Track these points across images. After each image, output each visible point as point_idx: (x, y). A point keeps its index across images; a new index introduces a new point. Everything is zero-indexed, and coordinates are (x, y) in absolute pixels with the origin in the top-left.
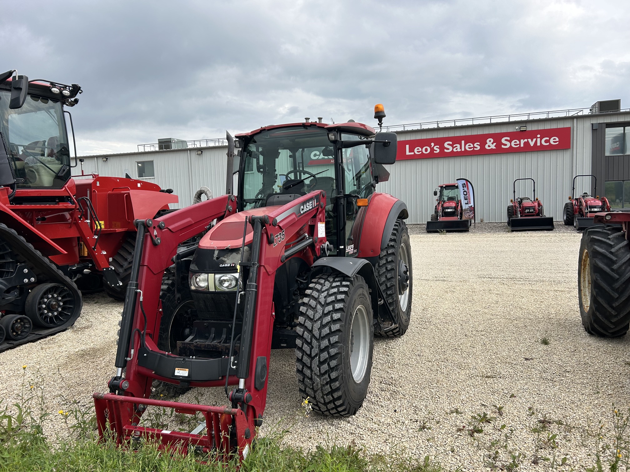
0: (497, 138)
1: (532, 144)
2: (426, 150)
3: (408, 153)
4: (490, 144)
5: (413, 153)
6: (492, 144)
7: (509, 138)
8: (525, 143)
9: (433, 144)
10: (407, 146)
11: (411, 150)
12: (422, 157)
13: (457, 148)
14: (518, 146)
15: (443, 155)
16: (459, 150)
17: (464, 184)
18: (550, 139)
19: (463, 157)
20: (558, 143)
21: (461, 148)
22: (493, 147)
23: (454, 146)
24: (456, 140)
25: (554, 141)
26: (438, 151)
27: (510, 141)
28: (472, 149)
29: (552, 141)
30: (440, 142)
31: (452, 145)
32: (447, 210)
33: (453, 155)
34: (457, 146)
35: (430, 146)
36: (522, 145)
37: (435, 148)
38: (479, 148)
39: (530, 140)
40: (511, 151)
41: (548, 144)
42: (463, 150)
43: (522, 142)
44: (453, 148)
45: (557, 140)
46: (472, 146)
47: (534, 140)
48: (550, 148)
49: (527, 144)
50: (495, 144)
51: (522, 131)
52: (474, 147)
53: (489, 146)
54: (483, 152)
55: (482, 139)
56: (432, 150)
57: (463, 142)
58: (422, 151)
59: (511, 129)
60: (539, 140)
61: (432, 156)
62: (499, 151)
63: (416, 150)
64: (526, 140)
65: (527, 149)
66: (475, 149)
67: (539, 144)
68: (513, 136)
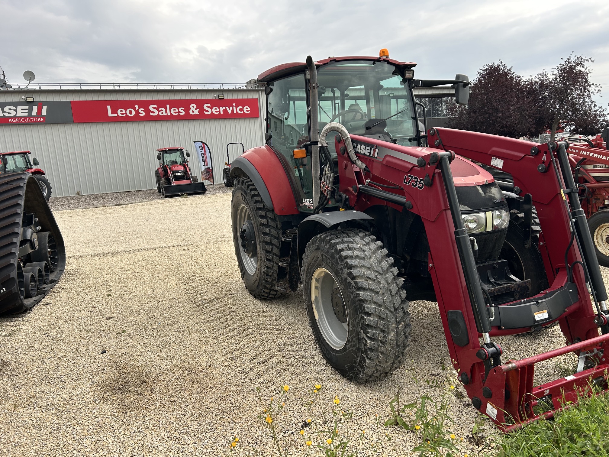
0: (200, 104)
1: (230, 112)
2: (130, 112)
3: (110, 115)
4: (194, 110)
5: (116, 115)
6: (196, 109)
7: (209, 105)
8: (224, 110)
9: (137, 107)
10: (109, 107)
11: (114, 111)
12: (126, 119)
13: (163, 112)
14: (219, 113)
15: (149, 118)
16: (165, 114)
17: (201, 146)
18: (243, 108)
19: (170, 121)
20: (249, 112)
21: (166, 112)
22: (196, 112)
23: (160, 109)
24: (161, 104)
25: (247, 109)
26: (144, 114)
27: (211, 108)
28: (178, 114)
29: (245, 110)
30: (145, 104)
31: (157, 109)
32: (177, 174)
33: (159, 119)
34: (162, 110)
35: (134, 108)
36: (222, 113)
37: (140, 111)
38: (184, 113)
39: (227, 108)
40: (213, 117)
41: (242, 112)
42: (169, 114)
43: (222, 109)
44: (159, 111)
45: (249, 109)
46: (177, 111)
47: (231, 108)
48: (244, 116)
49: (226, 111)
50: (198, 110)
51: (220, 99)
52: (179, 112)
53: (193, 112)
54: (188, 117)
55: (186, 104)
56: (137, 112)
57: (168, 106)
58: (126, 113)
59: (210, 97)
60: (235, 108)
61: (137, 119)
62: (202, 117)
63: (119, 112)
64: (224, 108)
65: (226, 116)
66: (180, 114)
67: (235, 112)
68: (213, 103)
